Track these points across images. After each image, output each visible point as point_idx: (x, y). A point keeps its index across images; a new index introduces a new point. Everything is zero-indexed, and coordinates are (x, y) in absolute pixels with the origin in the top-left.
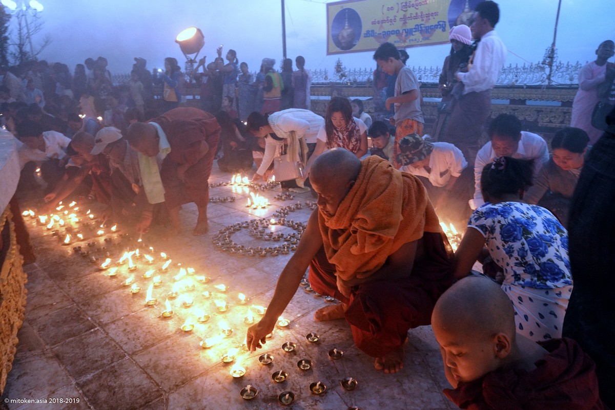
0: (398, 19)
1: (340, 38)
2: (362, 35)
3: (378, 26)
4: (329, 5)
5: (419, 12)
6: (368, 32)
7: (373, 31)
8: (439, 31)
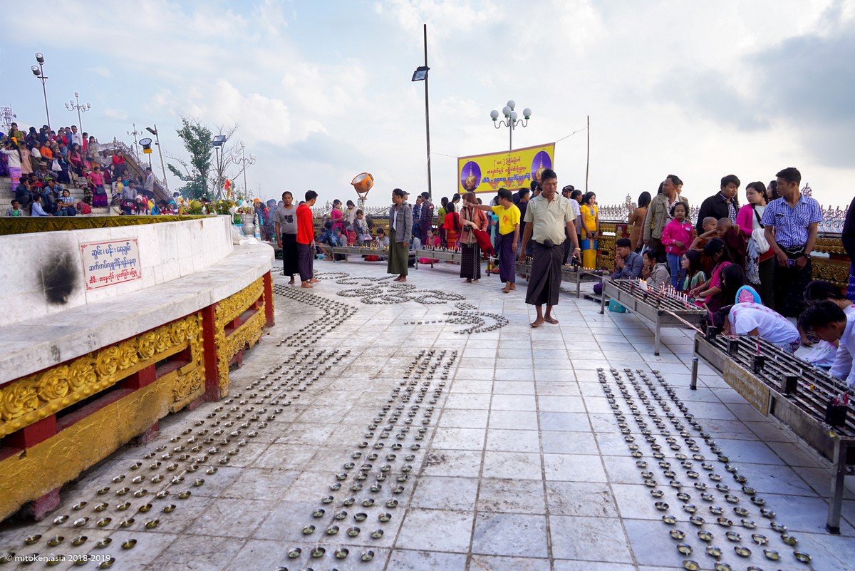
0: (504, 170)
1: (467, 183)
2: (481, 181)
3: (491, 174)
4: (459, 159)
5: (516, 165)
6: (485, 178)
7: (488, 178)
8: (526, 179)
